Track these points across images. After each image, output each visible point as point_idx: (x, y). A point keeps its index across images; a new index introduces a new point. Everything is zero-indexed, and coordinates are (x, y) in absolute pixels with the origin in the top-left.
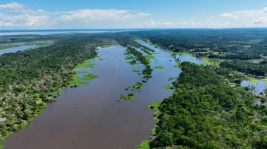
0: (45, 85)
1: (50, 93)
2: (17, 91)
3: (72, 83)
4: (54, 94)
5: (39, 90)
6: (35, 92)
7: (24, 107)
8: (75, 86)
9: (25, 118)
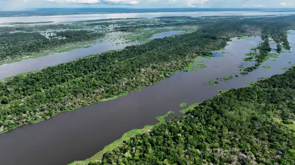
0: (169, 67)
1: (170, 72)
2: (154, 68)
3: (186, 69)
4: (171, 73)
5: (165, 69)
6: (162, 70)
7: (153, 77)
8: (186, 71)
9: (152, 82)
